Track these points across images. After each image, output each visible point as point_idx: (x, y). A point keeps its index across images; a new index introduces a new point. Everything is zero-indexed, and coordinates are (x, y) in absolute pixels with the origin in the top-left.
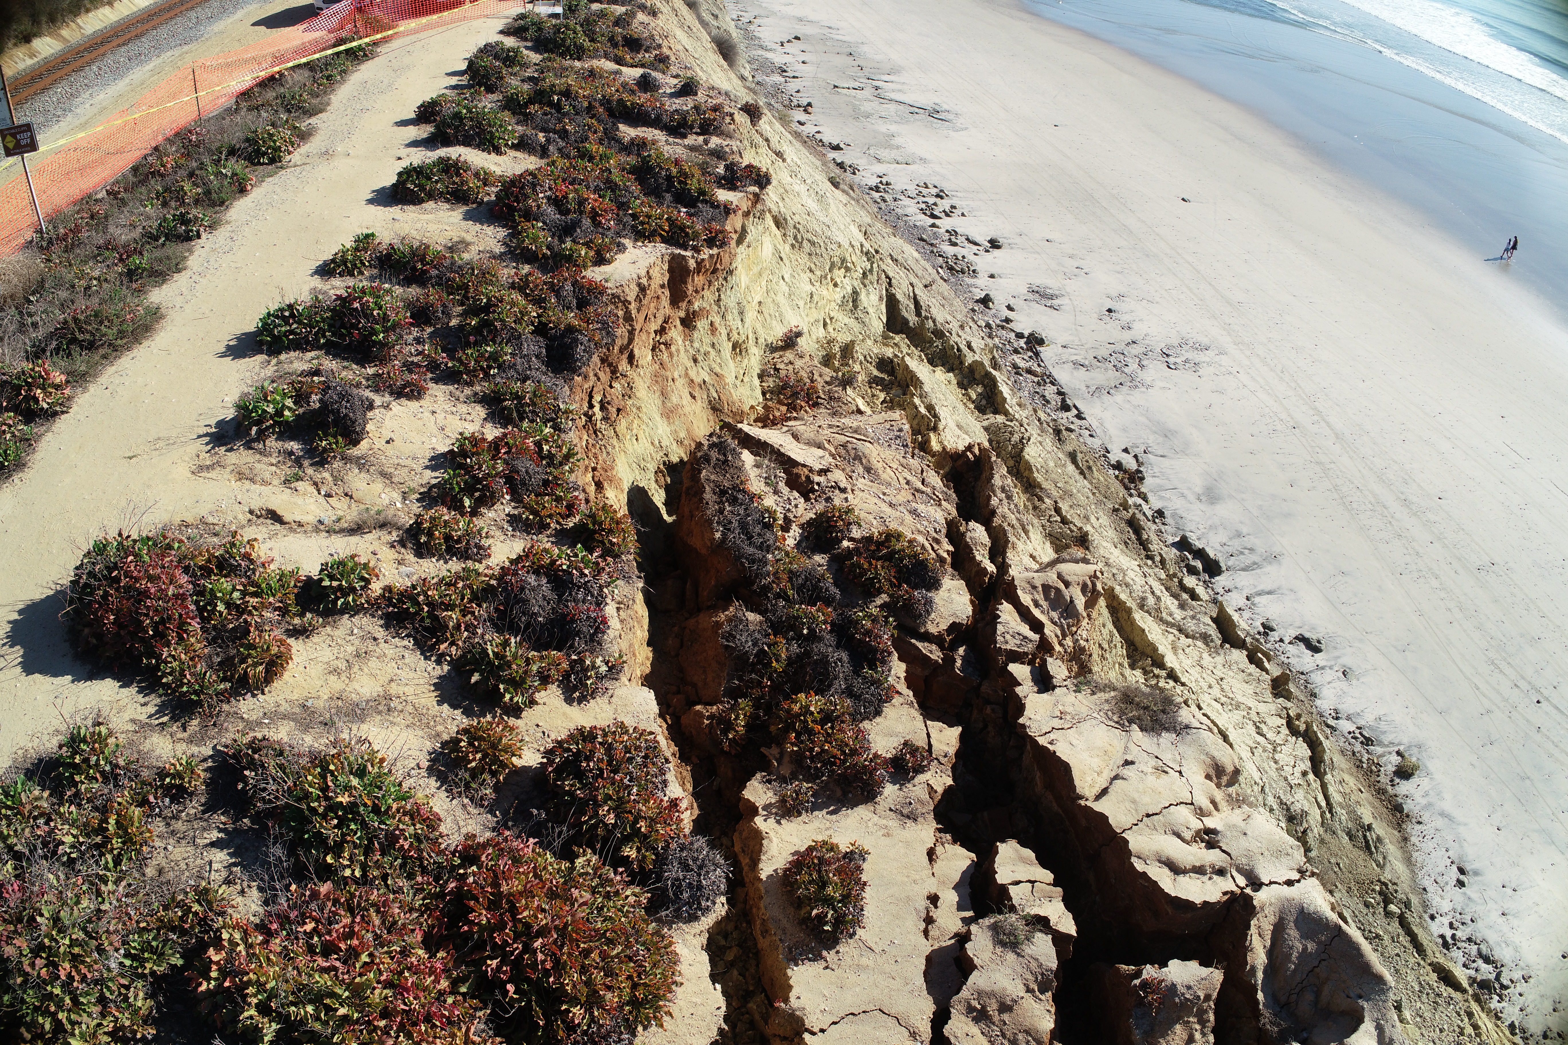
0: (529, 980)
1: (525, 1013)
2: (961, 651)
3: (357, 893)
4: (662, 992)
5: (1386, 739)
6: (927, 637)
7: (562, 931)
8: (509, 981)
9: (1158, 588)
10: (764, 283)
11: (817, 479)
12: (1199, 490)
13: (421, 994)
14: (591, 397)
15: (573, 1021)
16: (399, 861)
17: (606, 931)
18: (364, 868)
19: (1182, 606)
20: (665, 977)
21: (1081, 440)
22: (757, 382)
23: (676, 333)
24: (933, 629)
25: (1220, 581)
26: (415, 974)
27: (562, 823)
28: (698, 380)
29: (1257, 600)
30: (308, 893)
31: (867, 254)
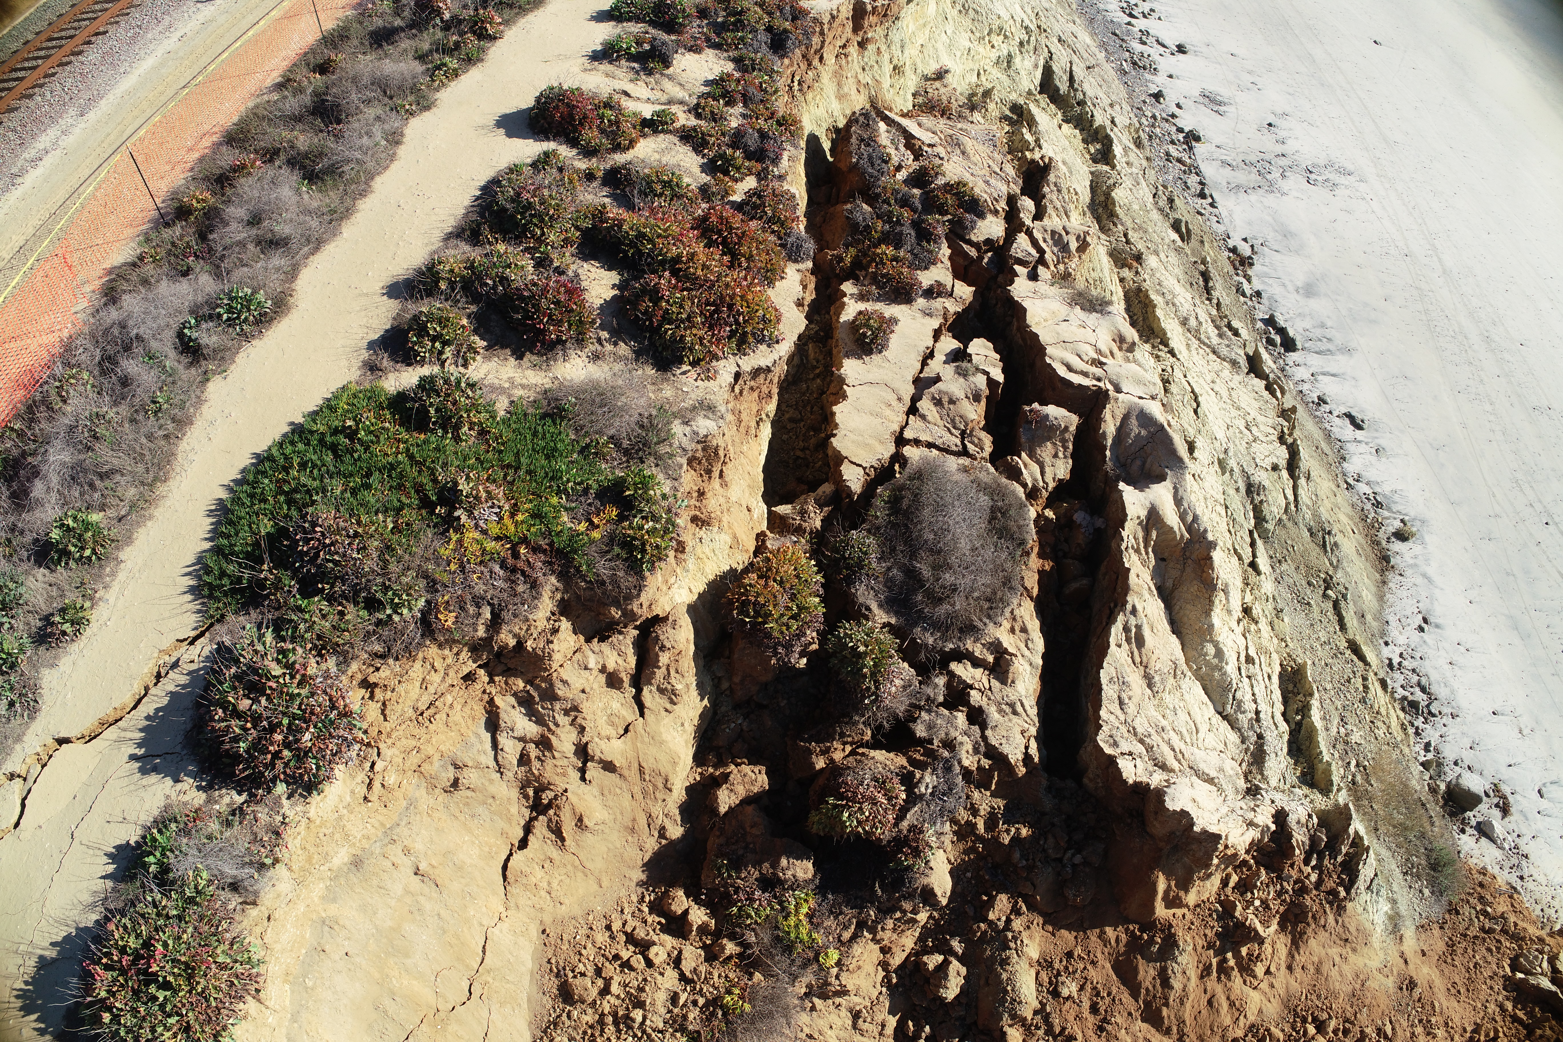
2: (989, 254)
6: (969, 242)
9: (1203, 317)
10: (927, 32)
11: (926, 148)
14: (793, 76)
19: (1220, 336)
22: (910, 98)
23: (853, 50)
24: (974, 239)
28: (863, 82)
31: (1026, 28)
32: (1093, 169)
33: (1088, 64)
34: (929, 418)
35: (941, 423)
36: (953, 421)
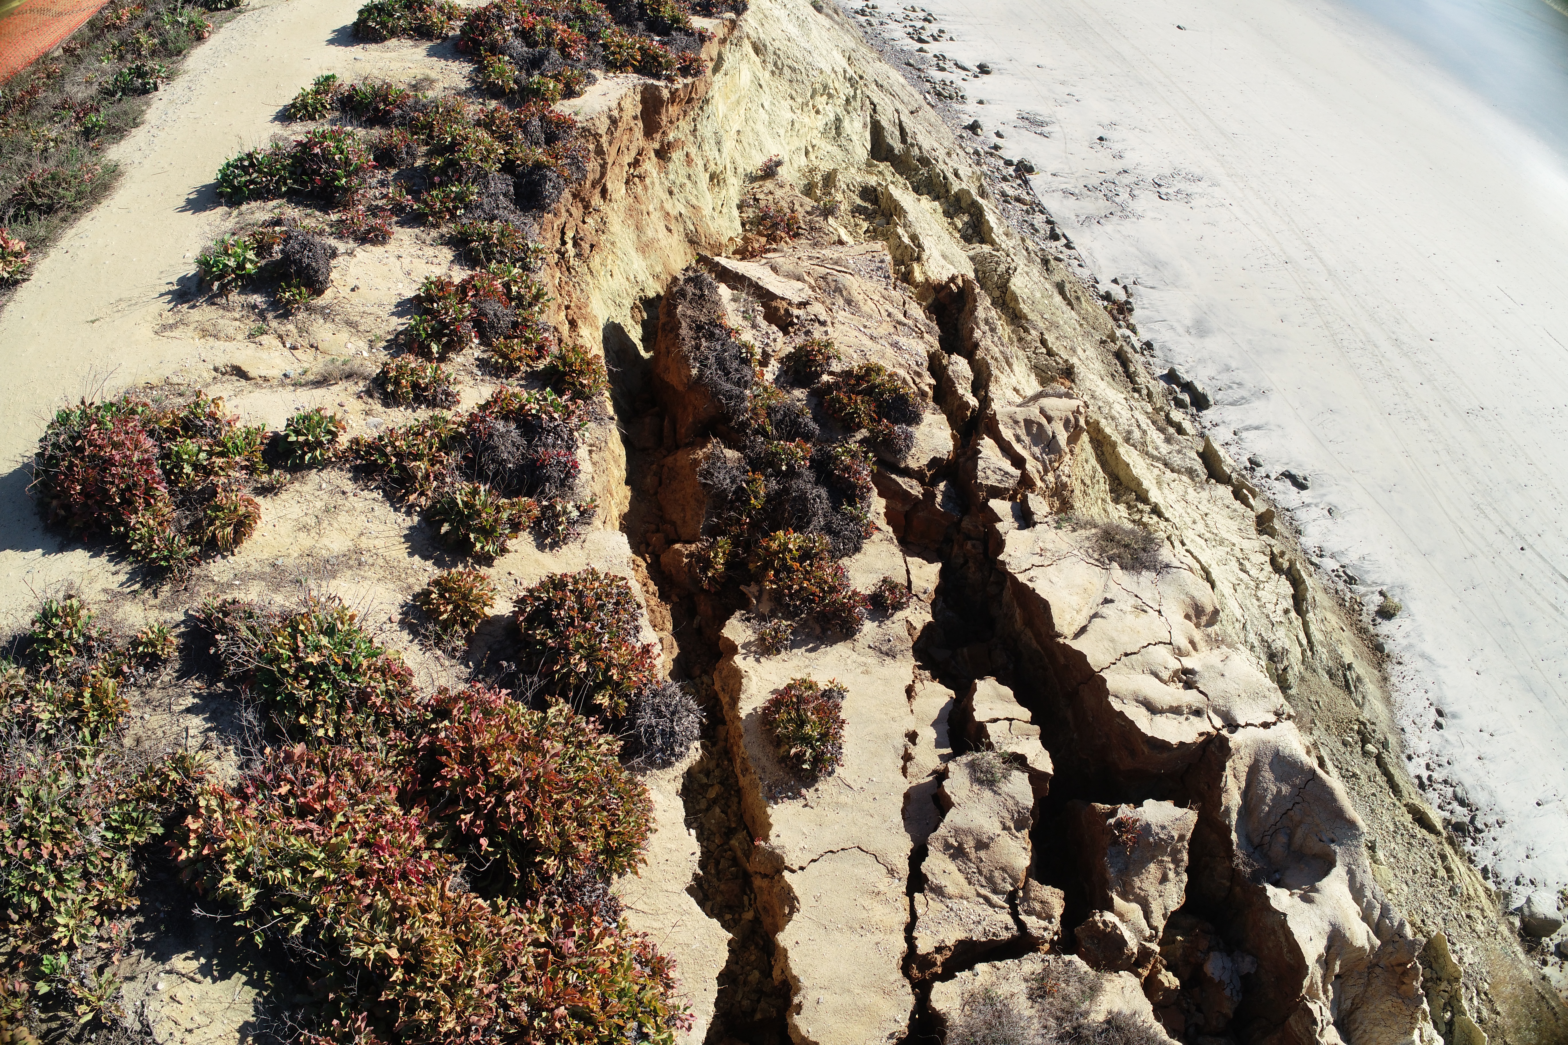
0: (503, 833)
1: (501, 865)
2: (942, 486)
3: (331, 753)
4: (635, 841)
6: (907, 472)
7: (534, 783)
8: (483, 835)
9: (1145, 422)
10: (742, 112)
11: (796, 312)
12: (1188, 322)
13: (396, 852)
14: (563, 233)
15: (547, 872)
16: (372, 718)
17: (578, 781)
18: (337, 727)
19: (1168, 440)
20: (639, 825)
21: (1070, 270)
22: (736, 212)
23: (650, 165)
24: (913, 464)
25: (1208, 415)
26: (390, 831)
27: (532, 673)
28: (674, 213)
29: (1244, 435)
30: (282, 755)
31: (850, 80)
32: (972, 253)
33: (910, 107)
34: (950, 890)
35: (969, 891)
36: (990, 880)
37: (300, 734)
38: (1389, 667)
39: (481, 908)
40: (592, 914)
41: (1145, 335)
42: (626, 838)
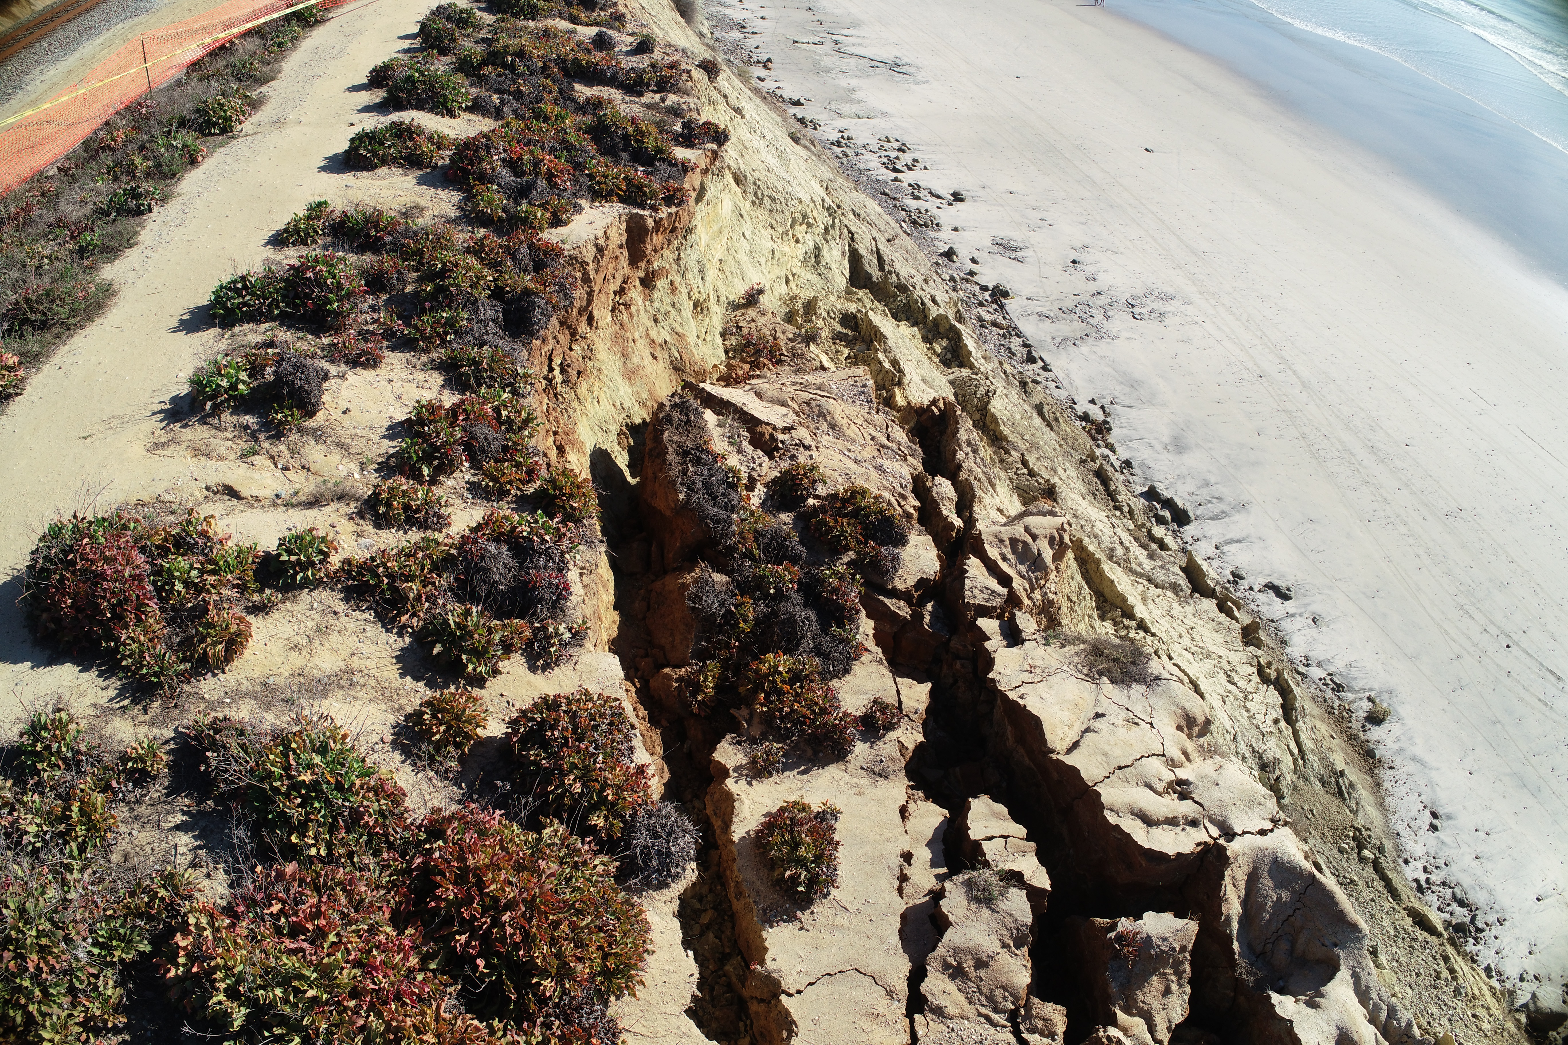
0: (498, 954)
1: (496, 988)
2: (929, 606)
3: (323, 873)
4: (633, 962)
5: (1357, 685)
6: (894, 594)
7: (530, 904)
8: (479, 955)
9: (1127, 539)
10: (724, 241)
11: (781, 437)
12: (1166, 440)
13: (390, 973)
14: (551, 360)
15: (544, 994)
16: (365, 838)
17: (575, 902)
18: (329, 846)
19: (1151, 556)
20: (637, 946)
21: (1048, 392)
22: (719, 340)
23: (635, 293)
24: (900, 585)
25: (1189, 531)
26: (384, 952)
27: (527, 794)
28: (659, 340)
29: (1226, 548)
30: (274, 874)
31: (828, 209)
32: (951, 377)
33: (886, 235)
34: (951, 1010)
35: (970, 1010)
36: (991, 999)
37: (291, 852)
38: (1381, 772)
39: (477, 1029)
40: (590, 1036)
41: (1123, 453)
42: (623, 959)
